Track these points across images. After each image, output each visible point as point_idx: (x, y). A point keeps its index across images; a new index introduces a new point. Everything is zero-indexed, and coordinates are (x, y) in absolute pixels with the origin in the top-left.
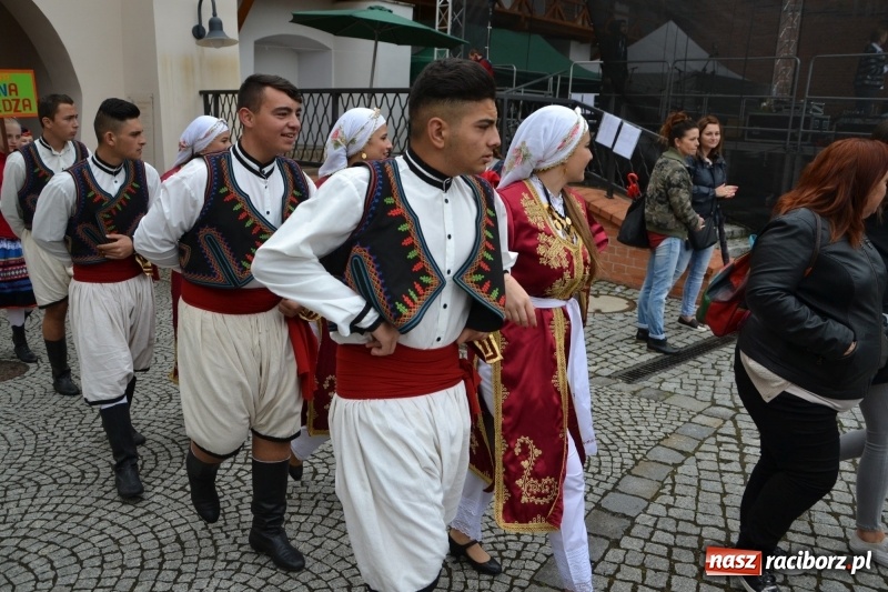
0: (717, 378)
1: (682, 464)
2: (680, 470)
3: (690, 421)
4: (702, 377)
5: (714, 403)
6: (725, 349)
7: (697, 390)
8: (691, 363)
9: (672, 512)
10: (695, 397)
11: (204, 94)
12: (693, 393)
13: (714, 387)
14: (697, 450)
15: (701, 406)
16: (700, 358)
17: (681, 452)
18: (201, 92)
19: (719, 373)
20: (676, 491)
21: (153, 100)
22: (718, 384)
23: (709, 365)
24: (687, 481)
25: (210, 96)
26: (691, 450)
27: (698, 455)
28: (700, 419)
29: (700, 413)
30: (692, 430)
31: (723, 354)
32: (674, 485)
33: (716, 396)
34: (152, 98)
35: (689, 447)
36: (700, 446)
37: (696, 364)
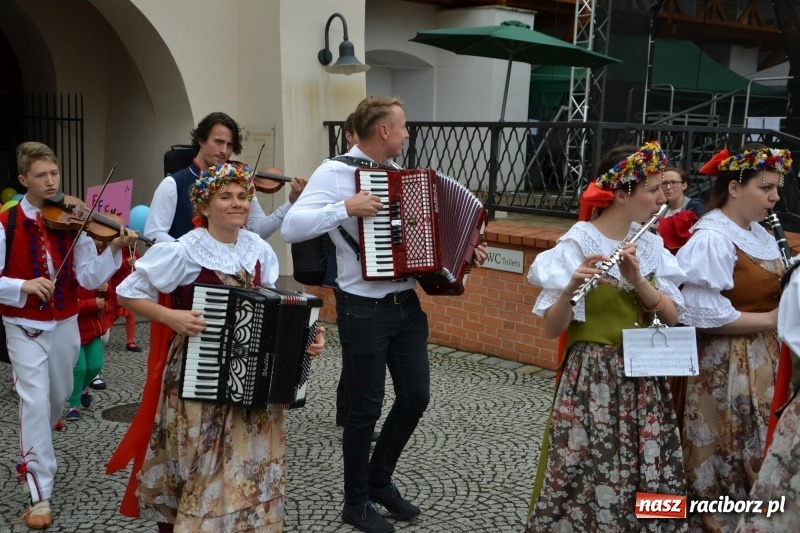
11: (330, 125)
18: (325, 124)
21: (274, 131)
25: (337, 128)
34: (274, 129)
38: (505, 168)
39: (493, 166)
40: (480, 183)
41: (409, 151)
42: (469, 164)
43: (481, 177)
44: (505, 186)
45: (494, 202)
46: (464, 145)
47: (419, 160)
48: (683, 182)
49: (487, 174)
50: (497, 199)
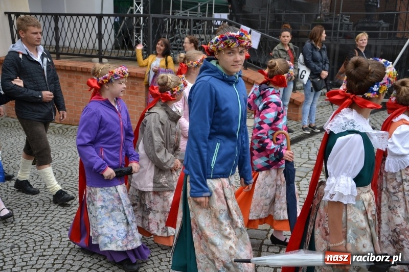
0: (309, 150)
1: (301, 181)
2: (300, 182)
3: (301, 166)
4: (302, 150)
5: (310, 159)
6: (310, 138)
7: (301, 155)
8: (296, 145)
9: (301, 196)
10: (301, 157)
12: (299, 156)
13: (308, 153)
14: (306, 176)
15: (304, 161)
16: (300, 143)
17: (300, 177)
18: (6, 13)
19: (310, 148)
20: (301, 189)
22: (310, 152)
23: (304, 145)
24: (305, 186)
25: (13, 16)
26: (304, 176)
27: (307, 177)
28: (304, 165)
29: (304, 163)
30: (303, 169)
31: (310, 141)
32: (299, 187)
33: (310, 157)
35: (303, 175)
36: (307, 174)
37: (298, 145)
38: (106, 37)
39: (100, 36)
40: (94, 45)
41: (55, 29)
42: (87, 35)
43: (94, 42)
44: (107, 46)
45: (102, 54)
46: (84, 25)
47: (61, 33)
48: (190, 43)
49: (97, 40)
50: (103, 53)
